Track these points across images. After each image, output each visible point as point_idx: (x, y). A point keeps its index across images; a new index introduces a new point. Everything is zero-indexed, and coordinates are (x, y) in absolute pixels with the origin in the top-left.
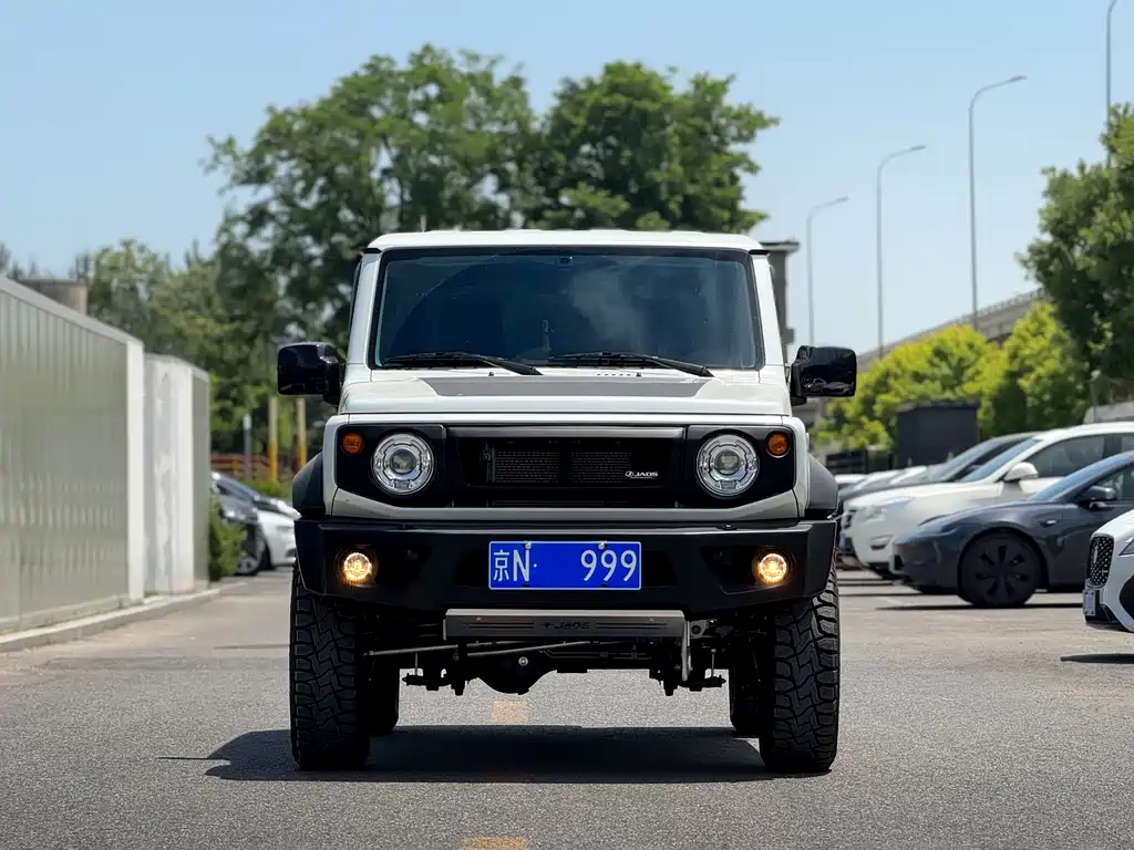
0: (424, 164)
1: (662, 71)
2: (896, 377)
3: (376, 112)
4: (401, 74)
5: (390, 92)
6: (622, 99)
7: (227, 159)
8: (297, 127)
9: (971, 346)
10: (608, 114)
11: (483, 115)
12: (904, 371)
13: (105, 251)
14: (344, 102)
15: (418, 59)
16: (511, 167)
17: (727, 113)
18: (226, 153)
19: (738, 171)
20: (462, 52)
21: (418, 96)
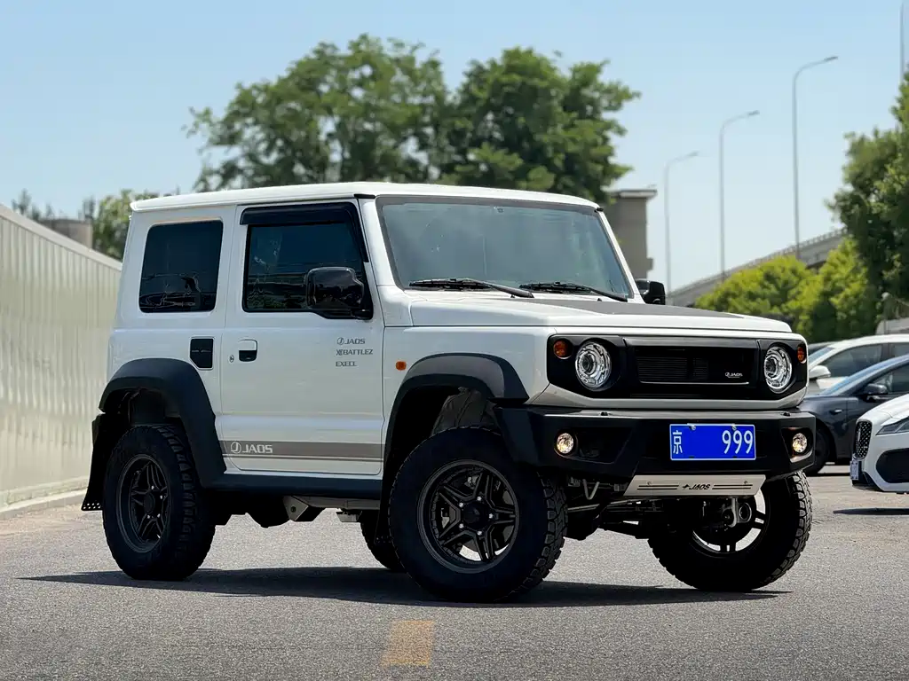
0: (360, 129)
1: (549, 55)
2: (734, 296)
3: (324, 88)
4: (341, 58)
5: (334, 72)
6: (516, 78)
7: (205, 126)
8: (260, 100)
9: (794, 272)
10: (507, 89)
11: (407, 90)
12: (741, 291)
13: (109, 199)
14: (297, 79)
15: (355, 46)
16: (429, 131)
17: (599, 88)
18: (204, 121)
19: (610, 134)
20: (390, 40)
21: (355, 75)
